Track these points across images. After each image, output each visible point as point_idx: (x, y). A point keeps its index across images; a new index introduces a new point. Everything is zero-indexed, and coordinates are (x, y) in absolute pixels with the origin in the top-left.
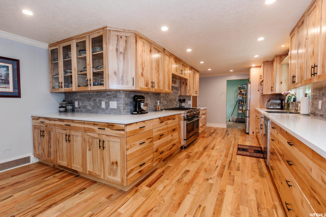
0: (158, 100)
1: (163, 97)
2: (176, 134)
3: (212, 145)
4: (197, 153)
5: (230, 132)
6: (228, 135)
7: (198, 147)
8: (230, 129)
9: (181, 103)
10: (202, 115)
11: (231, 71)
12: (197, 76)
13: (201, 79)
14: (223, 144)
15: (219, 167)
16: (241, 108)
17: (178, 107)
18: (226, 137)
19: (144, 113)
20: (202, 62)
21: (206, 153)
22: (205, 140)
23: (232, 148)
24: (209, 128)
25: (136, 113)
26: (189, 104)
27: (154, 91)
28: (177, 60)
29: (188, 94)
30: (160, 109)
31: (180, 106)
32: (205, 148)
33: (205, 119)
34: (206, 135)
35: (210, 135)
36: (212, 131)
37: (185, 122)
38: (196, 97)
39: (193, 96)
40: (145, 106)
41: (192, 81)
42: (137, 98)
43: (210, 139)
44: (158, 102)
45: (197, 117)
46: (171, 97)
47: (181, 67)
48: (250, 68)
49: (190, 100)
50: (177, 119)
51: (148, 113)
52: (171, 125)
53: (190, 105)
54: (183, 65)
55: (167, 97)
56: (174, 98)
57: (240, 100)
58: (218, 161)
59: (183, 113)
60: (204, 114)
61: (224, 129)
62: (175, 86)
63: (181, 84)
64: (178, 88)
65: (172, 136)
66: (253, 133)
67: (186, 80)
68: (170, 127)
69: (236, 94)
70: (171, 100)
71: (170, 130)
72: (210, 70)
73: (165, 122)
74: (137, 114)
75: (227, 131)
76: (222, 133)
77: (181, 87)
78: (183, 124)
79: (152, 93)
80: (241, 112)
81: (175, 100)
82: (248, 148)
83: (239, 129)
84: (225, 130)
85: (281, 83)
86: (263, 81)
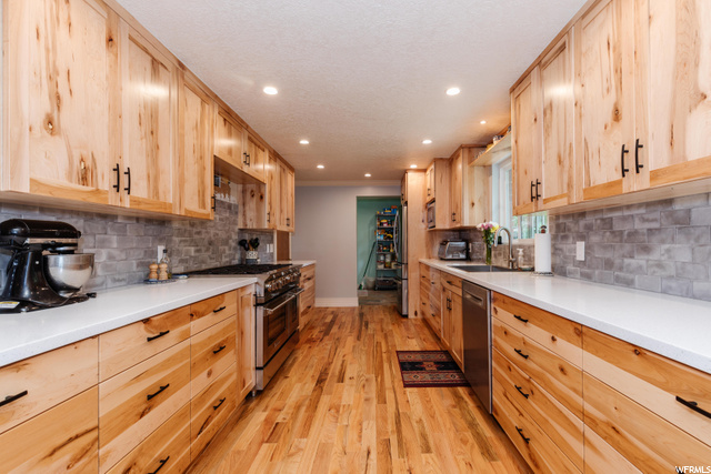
0: (161, 241)
1: (181, 233)
2: (226, 364)
3: (335, 368)
4: (298, 408)
5: (368, 317)
6: (367, 325)
7: (300, 380)
8: (365, 310)
9: (247, 249)
10: (304, 281)
11: (368, 175)
12: (290, 180)
13: (299, 190)
14: (364, 358)
15: (373, 455)
16: (382, 258)
17: (236, 262)
18: (363, 333)
19: (71, 301)
20: (304, 142)
21: (325, 400)
22: (316, 350)
23: (386, 366)
24: (321, 310)
25: (14, 305)
26: (268, 253)
27: (127, 204)
28: (232, 120)
29: (266, 225)
30: (164, 275)
31: (243, 259)
32: (320, 381)
33: (313, 289)
34: (316, 333)
35: (327, 332)
36: (328, 319)
37: (261, 310)
38: (288, 233)
39: (278, 232)
40: (81, 267)
41: (276, 191)
42: (25, 235)
43: (328, 343)
44: (161, 248)
45: (295, 289)
46: (212, 231)
47: (244, 146)
48: (405, 172)
49: (271, 242)
50: (231, 308)
51: (99, 298)
52: (208, 333)
53: (272, 254)
54: (249, 139)
55: (199, 233)
56: (222, 235)
57: (380, 242)
58: (365, 424)
59: (253, 284)
60: (309, 279)
61: (353, 309)
62: (227, 200)
63: (244, 198)
64: (236, 206)
65: (209, 374)
66: (416, 314)
67: (260, 184)
68: (202, 344)
69: (372, 228)
70: (211, 243)
71: (199, 354)
72: (321, 167)
73: (174, 333)
74: (16, 310)
75: (361, 315)
76: (353, 321)
77: (244, 204)
78: (253, 320)
79: (129, 218)
80: (381, 267)
81: (226, 242)
82: (418, 358)
83: (386, 306)
84: (357, 312)
85: (473, 204)
86: (433, 201)
